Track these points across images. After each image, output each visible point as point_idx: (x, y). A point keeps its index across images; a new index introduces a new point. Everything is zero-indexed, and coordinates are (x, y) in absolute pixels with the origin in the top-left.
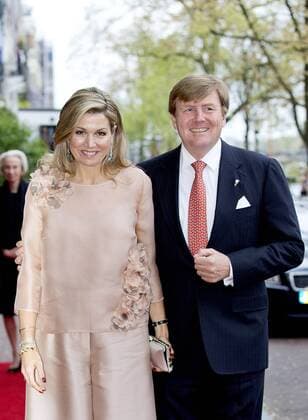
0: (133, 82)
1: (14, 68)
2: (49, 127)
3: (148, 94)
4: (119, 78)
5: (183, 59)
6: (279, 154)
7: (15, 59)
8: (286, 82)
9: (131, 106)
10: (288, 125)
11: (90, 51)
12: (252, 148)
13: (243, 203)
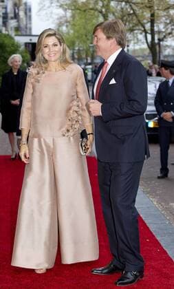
0: (69, 22)
1: (13, 15)
2: (29, 43)
3: (77, 28)
4: (63, 20)
5: (92, 11)
6: (139, 57)
7: (13, 10)
8: (142, 22)
9: (68, 33)
10: (143, 43)
11: (49, 7)
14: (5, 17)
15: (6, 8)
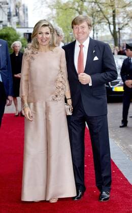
0: (55, 18)
1: (15, 14)
3: (60, 22)
4: (50, 16)
5: (71, 10)
7: (15, 11)
8: (107, 17)
12: (95, 39)
13: (96, 58)
14: (9, 15)
15: (10, 9)
